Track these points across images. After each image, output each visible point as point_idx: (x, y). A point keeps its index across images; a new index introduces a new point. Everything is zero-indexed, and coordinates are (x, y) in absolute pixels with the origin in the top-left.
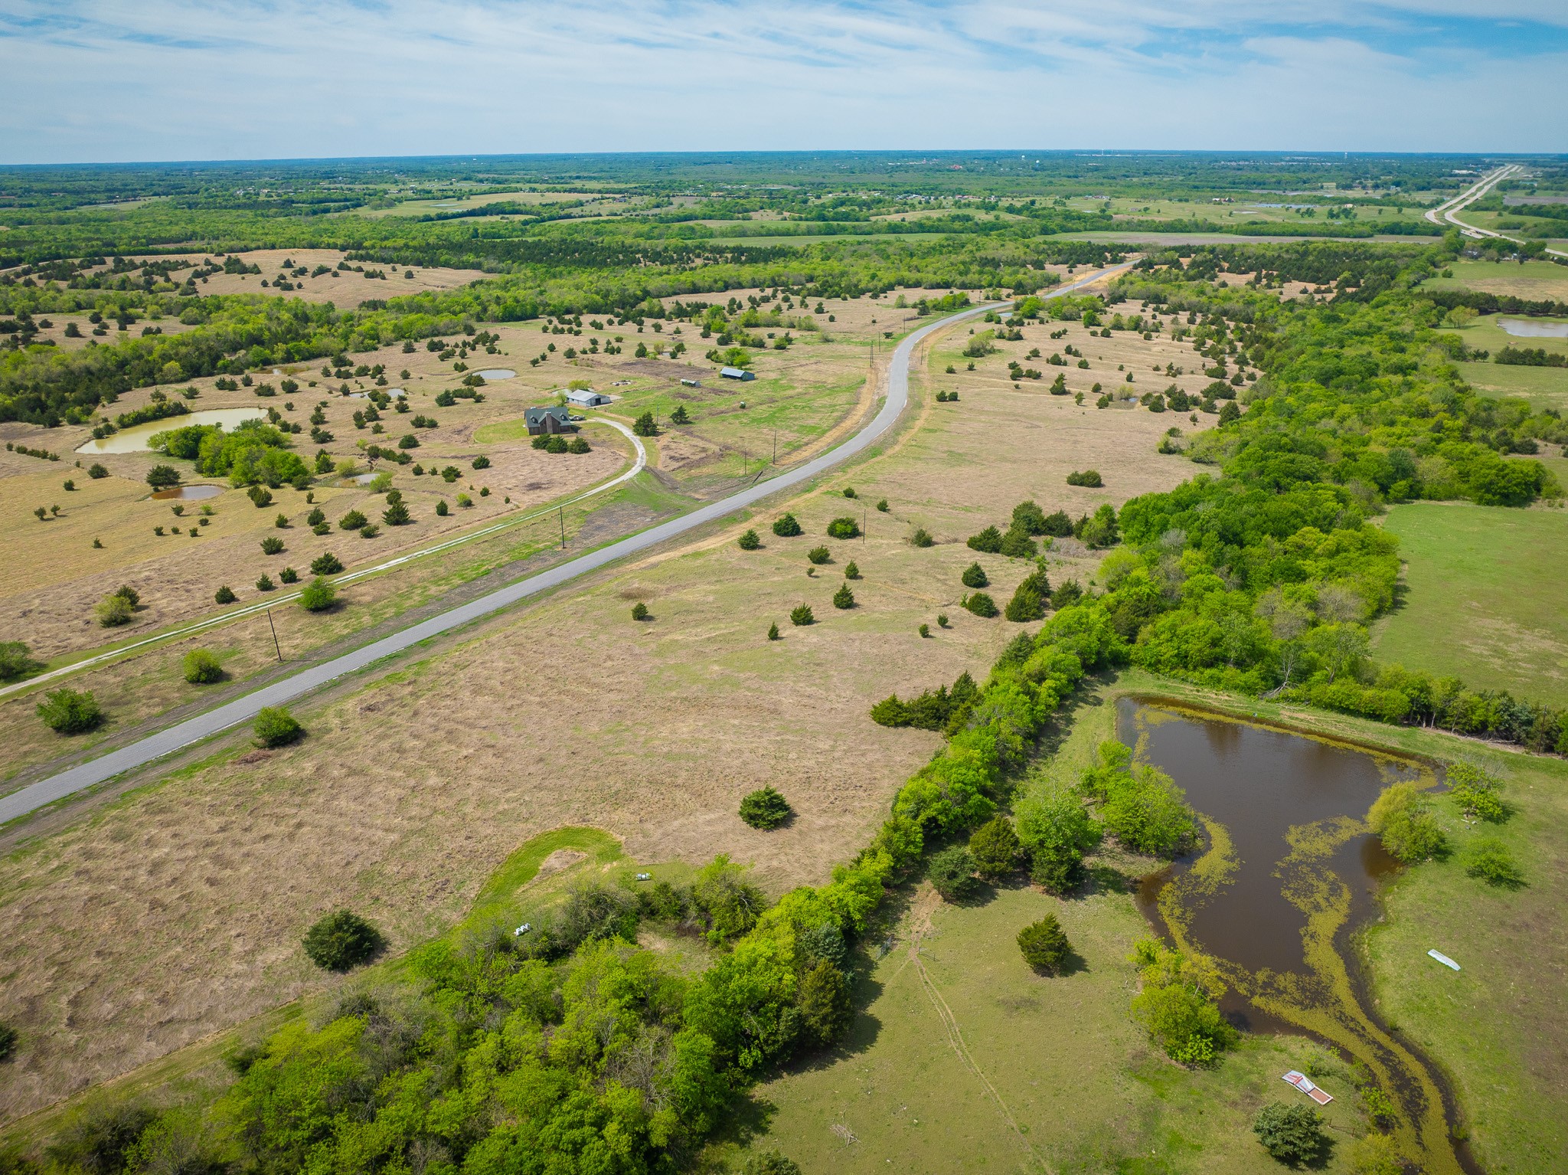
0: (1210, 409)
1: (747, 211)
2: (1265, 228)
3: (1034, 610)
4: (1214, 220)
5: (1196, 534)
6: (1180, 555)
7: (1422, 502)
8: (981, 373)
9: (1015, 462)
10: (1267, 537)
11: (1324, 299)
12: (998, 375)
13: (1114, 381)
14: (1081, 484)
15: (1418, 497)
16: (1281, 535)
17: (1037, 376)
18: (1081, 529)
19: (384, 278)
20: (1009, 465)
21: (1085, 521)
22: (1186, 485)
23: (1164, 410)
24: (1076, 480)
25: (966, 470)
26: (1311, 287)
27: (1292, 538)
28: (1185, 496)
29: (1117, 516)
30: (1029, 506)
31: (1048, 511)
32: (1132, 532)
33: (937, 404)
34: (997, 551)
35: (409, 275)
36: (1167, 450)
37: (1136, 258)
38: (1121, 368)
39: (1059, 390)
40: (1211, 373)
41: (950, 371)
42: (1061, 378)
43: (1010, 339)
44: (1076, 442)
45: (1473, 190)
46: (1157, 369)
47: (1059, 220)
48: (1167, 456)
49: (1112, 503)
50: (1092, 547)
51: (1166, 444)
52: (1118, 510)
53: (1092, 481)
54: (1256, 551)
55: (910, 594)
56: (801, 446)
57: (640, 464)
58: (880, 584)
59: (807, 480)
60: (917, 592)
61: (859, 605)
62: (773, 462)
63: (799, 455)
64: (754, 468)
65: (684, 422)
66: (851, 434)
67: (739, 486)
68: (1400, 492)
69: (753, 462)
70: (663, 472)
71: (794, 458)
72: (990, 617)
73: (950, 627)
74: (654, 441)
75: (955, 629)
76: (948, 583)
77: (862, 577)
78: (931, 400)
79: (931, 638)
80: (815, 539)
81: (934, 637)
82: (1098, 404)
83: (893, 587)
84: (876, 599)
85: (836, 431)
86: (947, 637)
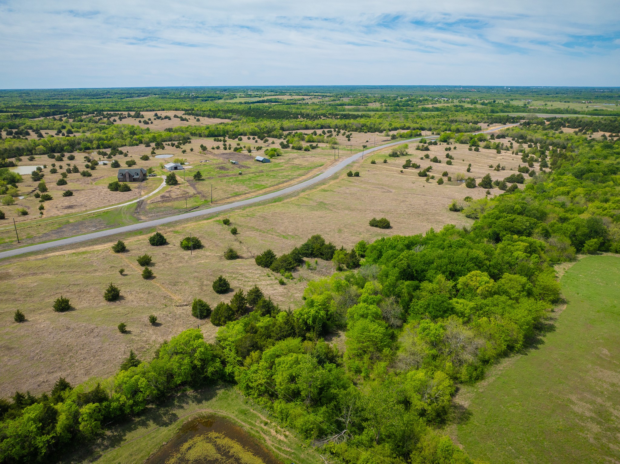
0: (503, 187)
1: (368, 103)
2: (601, 112)
4: (578, 109)
7: (610, 254)
8: (390, 164)
10: (440, 276)
11: (613, 140)
12: (397, 165)
14: (376, 226)
15: (607, 250)
17: (418, 167)
19: (187, 121)
20: (347, 212)
23: (475, 187)
24: (374, 224)
25: (317, 213)
26: (607, 134)
30: (316, 238)
33: (347, 177)
35: (198, 120)
36: (454, 209)
37: (522, 121)
38: (470, 165)
39: (423, 174)
40: (519, 170)
41: (373, 163)
42: (429, 168)
43: (422, 150)
46: (491, 167)
47: (500, 107)
48: (452, 213)
50: (339, 269)
51: (454, 205)
53: (385, 225)
55: (169, 294)
56: (241, 195)
57: (142, 198)
58: (158, 285)
59: (215, 213)
60: (175, 293)
61: (123, 299)
62: (212, 202)
63: (233, 199)
64: (198, 204)
65: (199, 180)
66: (278, 190)
67: (174, 214)
68: (591, 246)
69: (201, 201)
70: (146, 204)
71: (228, 200)
72: (201, 319)
73: (158, 325)
74: (169, 188)
75: (162, 326)
76: (205, 288)
77: (155, 277)
78: (344, 176)
79: (127, 334)
80: (167, 249)
81: (130, 333)
82: (437, 182)
83: (163, 288)
84: (142, 295)
85: (272, 188)
86: (142, 334)
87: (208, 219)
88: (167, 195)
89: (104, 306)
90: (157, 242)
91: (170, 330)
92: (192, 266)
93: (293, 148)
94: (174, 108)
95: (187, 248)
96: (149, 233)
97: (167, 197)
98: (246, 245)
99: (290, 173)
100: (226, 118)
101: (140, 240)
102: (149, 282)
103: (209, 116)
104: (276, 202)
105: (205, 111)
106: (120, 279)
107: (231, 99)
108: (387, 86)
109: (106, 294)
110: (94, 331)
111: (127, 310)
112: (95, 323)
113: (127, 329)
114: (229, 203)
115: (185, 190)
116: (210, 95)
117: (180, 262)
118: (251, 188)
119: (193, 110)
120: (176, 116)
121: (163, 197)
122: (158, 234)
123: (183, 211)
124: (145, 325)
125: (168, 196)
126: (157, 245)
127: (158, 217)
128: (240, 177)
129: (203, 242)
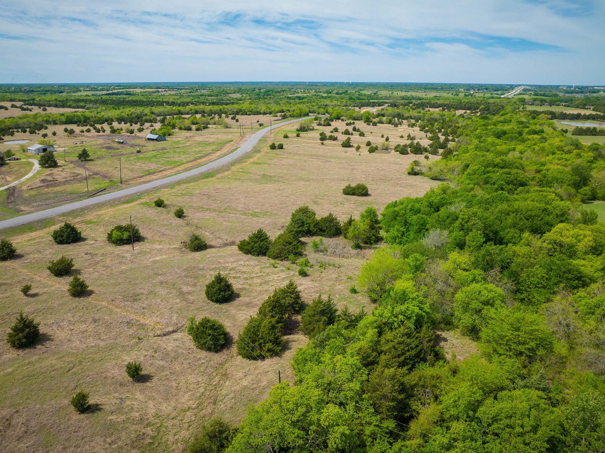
0: (435, 153)
3: (269, 345)
4: (420, 96)
5: (458, 234)
6: (445, 257)
7: (599, 202)
8: (304, 138)
9: (308, 181)
10: (526, 235)
11: (475, 115)
12: (313, 139)
13: (379, 141)
14: (353, 194)
15: (595, 199)
16: (538, 231)
17: (335, 139)
18: (346, 229)
19: (31, 111)
20: (303, 183)
21: (350, 222)
22: (433, 192)
23: (408, 153)
25: (270, 186)
26: (468, 112)
27: (547, 235)
28: (436, 200)
29: (380, 218)
30: (304, 211)
31: (321, 213)
32: (394, 232)
33: (269, 150)
34: (264, 254)
35: (45, 110)
36: (413, 173)
38: (383, 136)
39: (347, 145)
40: (431, 139)
41: (286, 137)
42: (349, 139)
43: (324, 125)
44: (353, 169)
45: (514, 91)
46: (402, 137)
48: (414, 176)
49: (375, 207)
50: (358, 247)
51: (412, 169)
52: (380, 212)
54: (521, 249)
55: (132, 316)
56: (155, 172)
57: (12, 185)
58: (104, 303)
59: (135, 194)
60: (143, 313)
61: (49, 340)
62: (121, 182)
63: (148, 178)
64: (102, 186)
65: (86, 160)
66: (199, 165)
67: (72, 200)
68: (585, 195)
69: (105, 183)
70: (22, 191)
71: (142, 180)
72: (217, 351)
73: (145, 379)
74: (48, 171)
75: (155, 380)
76: (190, 297)
77: (91, 293)
78: (266, 149)
79: (93, 412)
80: (88, 247)
81: (100, 410)
82: (369, 151)
83: (117, 307)
84: (83, 327)
85: (190, 164)
86: (125, 405)
87: (128, 202)
88: (50, 178)
89: (13, 360)
90: (68, 238)
91: (174, 384)
92: (146, 267)
93: (181, 129)
94: (8, 99)
95: (120, 242)
96: (45, 227)
97: (51, 181)
98: (208, 230)
99: (200, 148)
100: (78, 108)
101: (34, 239)
102: (84, 301)
103: (56, 106)
104: (207, 177)
105: (49, 101)
106: (27, 304)
107: (75, 92)
108: (237, 82)
109: (10, 336)
110: (14, 422)
111: (67, 359)
112: (8, 402)
113: (91, 401)
114: (144, 182)
115: (73, 171)
116: (47, 89)
117: (121, 263)
118: (163, 164)
119: (34, 100)
120: (13, 106)
121: (43, 181)
122: (67, 226)
123: (84, 196)
124: (121, 385)
125: (52, 179)
126: (67, 243)
127: (49, 206)
128: (140, 155)
129: (142, 232)
